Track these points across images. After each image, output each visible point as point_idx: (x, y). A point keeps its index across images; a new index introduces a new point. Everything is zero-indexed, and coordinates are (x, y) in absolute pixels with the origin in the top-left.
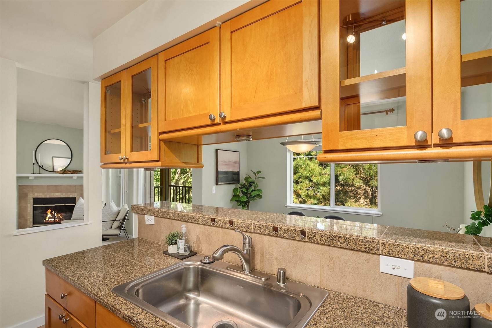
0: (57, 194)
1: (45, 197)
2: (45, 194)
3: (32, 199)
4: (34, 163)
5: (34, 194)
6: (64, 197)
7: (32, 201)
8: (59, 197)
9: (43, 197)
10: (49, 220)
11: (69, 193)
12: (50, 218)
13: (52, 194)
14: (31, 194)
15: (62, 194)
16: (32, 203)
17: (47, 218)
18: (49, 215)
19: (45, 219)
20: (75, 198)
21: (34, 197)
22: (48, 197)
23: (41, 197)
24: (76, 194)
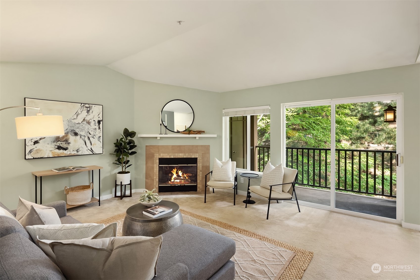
0: (181, 154)
1: (170, 157)
2: (170, 154)
3: (158, 159)
4: (161, 123)
5: (159, 155)
6: (187, 157)
7: (158, 161)
8: (182, 157)
9: (168, 157)
10: (174, 181)
11: (191, 154)
12: (175, 179)
13: (176, 154)
14: (157, 155)
15: (185, 154)
16: (158, 163)
17: (173, 178)
18: (175, 176)
19: (170, 180)
20: (197, 158)
21: (160, 157)
22: (172, 157)
23: (166, 157)
24: (197, 154)
